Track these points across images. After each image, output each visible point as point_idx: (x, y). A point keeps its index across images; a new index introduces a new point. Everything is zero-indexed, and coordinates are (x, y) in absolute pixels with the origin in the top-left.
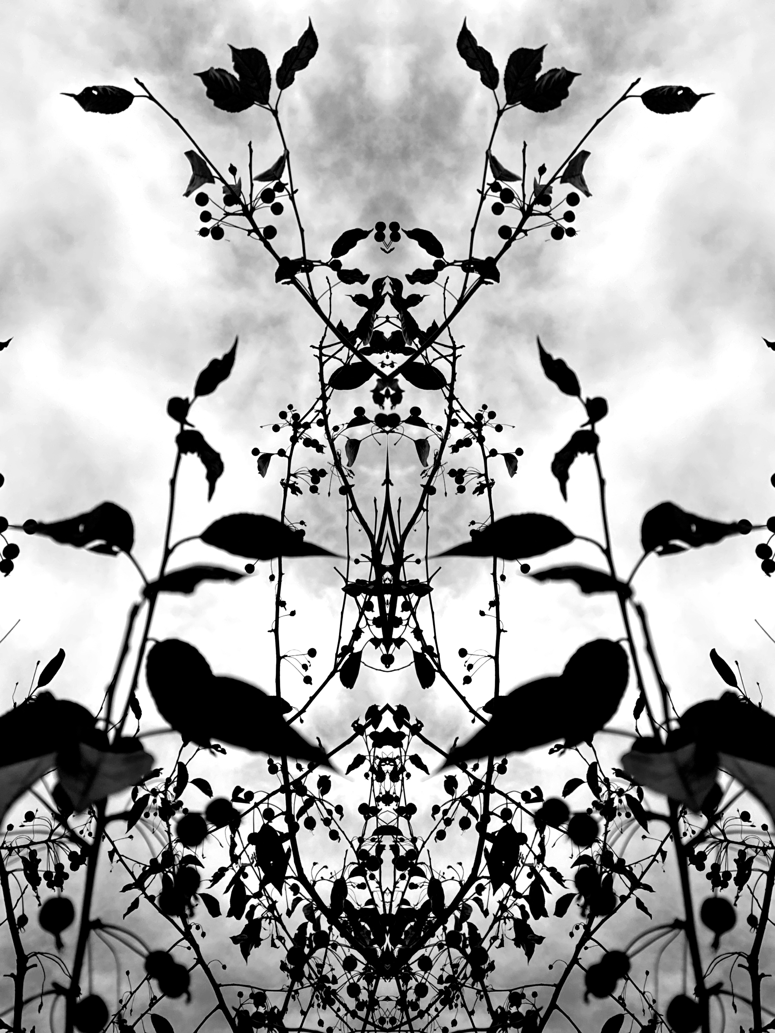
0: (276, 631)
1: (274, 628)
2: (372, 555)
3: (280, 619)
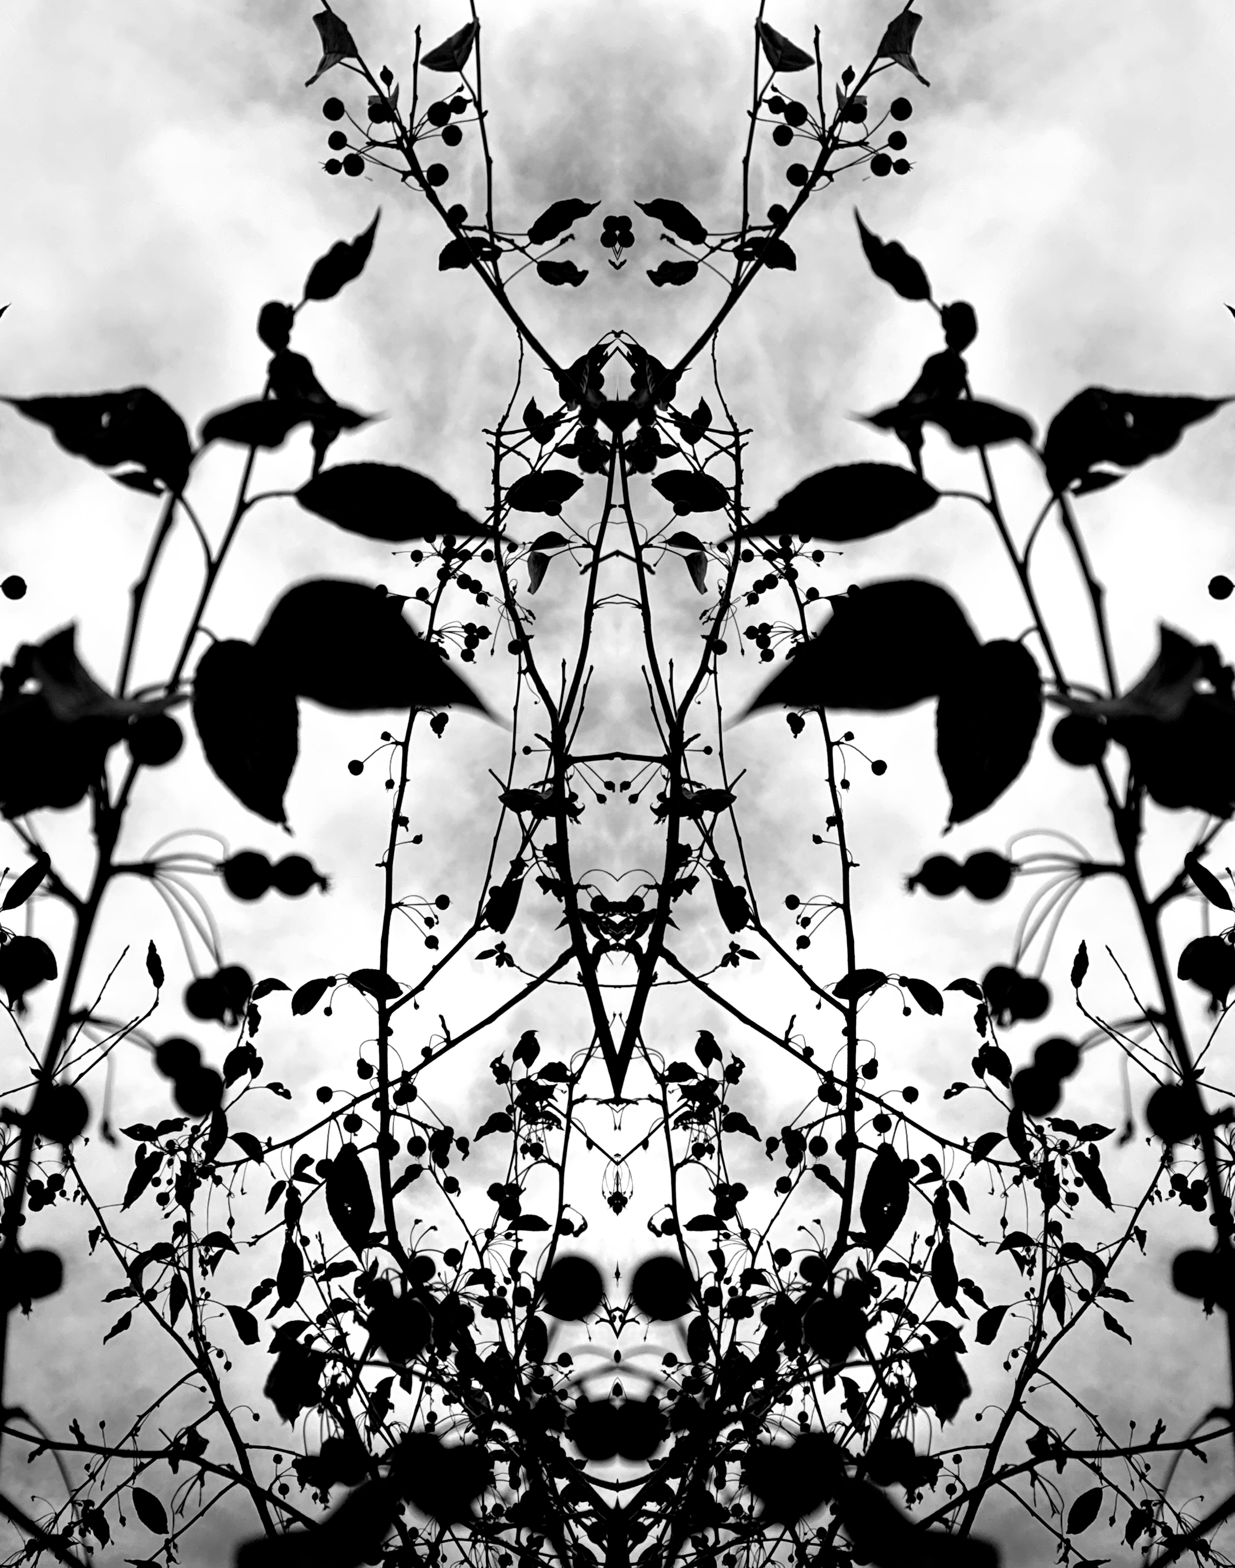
0: (388, 865)
1: (386, 860)
2: (552, 738)
3: (396, 848)
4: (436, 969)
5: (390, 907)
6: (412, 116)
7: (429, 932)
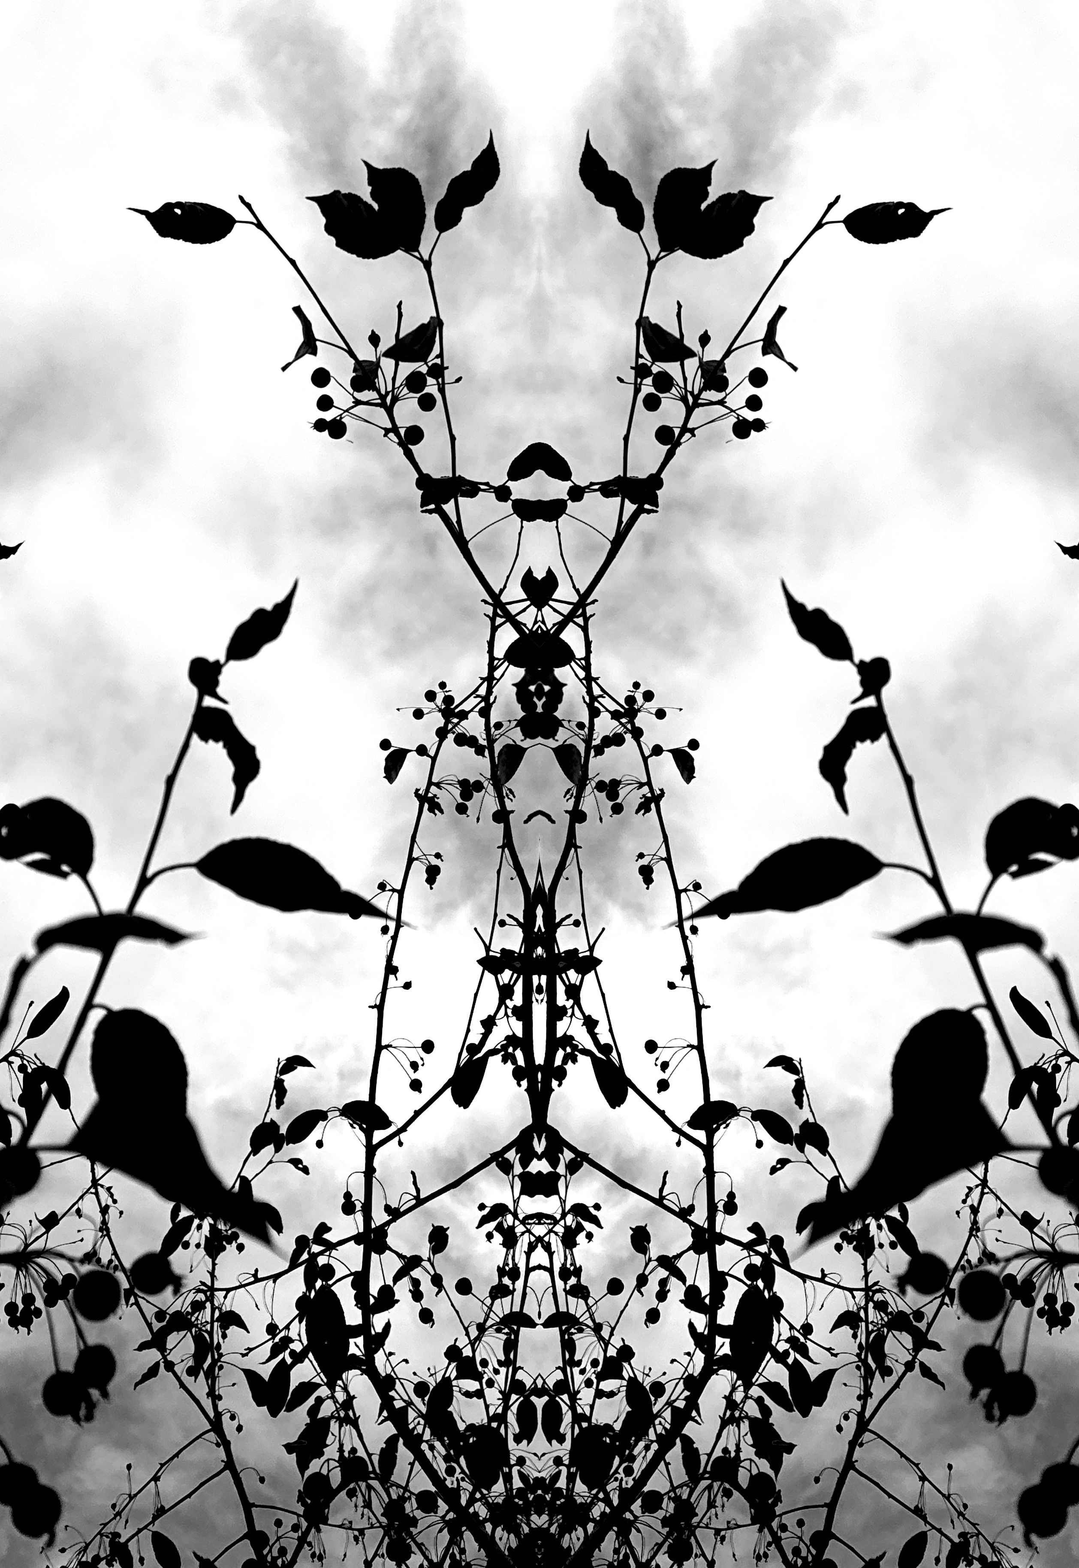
0: (380, 1008)
1: (378, 1003)
3: (388, 991)
4: (417, 1113)
5: (380, 1048)
6: (394, 379)
7: (415, 1076)
